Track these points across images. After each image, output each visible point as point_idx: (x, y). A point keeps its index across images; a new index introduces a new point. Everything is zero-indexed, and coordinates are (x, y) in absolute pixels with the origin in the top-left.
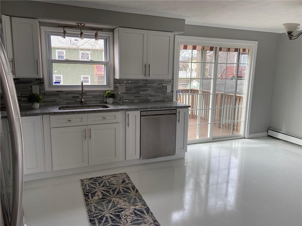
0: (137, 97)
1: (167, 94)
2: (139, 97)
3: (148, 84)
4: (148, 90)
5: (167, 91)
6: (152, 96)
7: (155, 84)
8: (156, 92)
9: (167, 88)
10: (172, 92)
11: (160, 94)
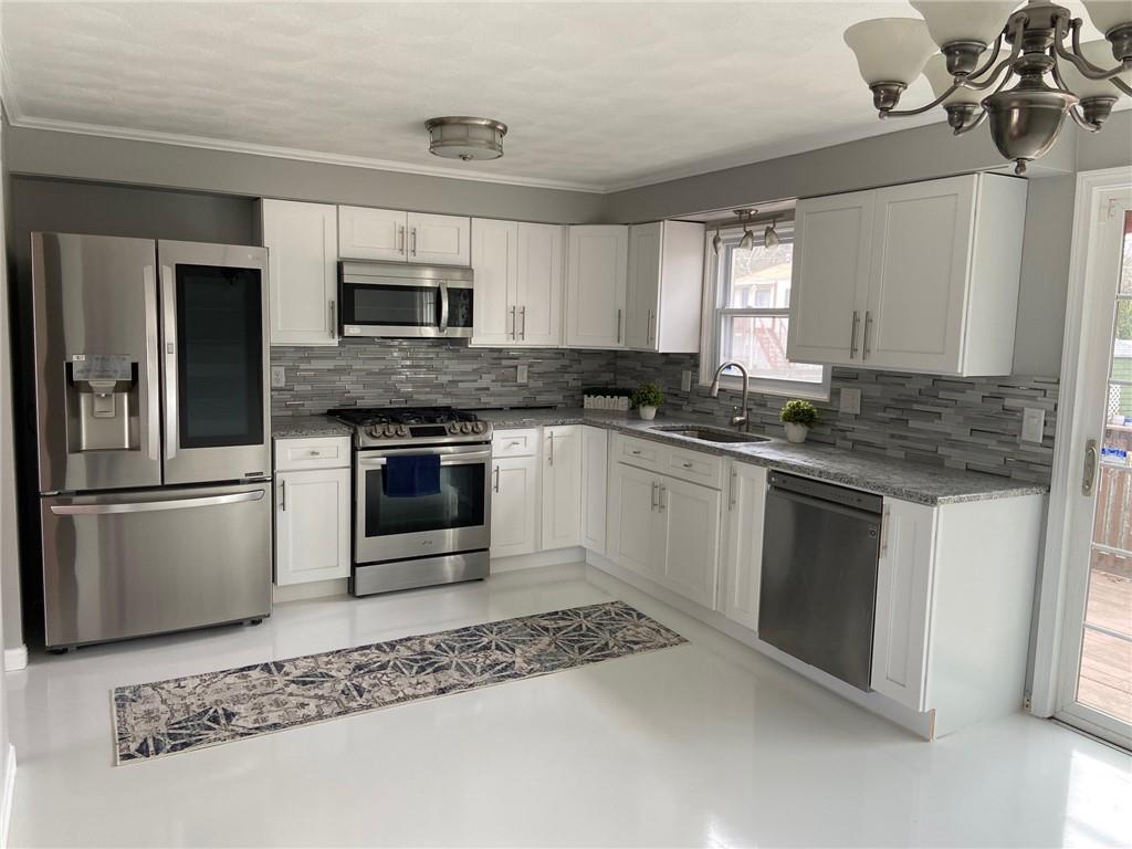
0: (901, 437)
1: (1021, 448)
2: (905, 438)
3: (942, 394)
4: (940, 418)
5: (1025, 436)
6: (955, 444)
7: (974, 397)
8: (972, 430)
9: (1021, 421)
10: (1048, 442)
11: (992, 444)
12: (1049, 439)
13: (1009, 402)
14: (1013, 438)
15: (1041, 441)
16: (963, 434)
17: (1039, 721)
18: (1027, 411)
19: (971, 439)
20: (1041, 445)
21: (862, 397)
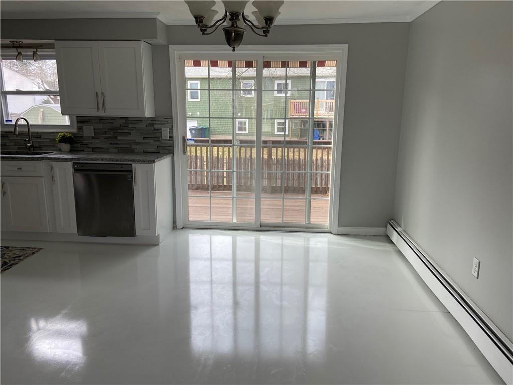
0: (114, 144)
1: (162, 142)
2: (117, 144)
3: (130, 125)
4: (130, 135)
5: (163, 138)
6: (138, 144)
7: (142, 126)
8: (144, 138)
9: (161, 133)
10: (171, 139)
11: (152, 142)
12: (172, 138)
13: (156, 127)
14: (158, 139)
15: (169, 139)
16: (140, 140)
17: (180, 230)
18: (163, 129)
19: (144, 141)
20: (169, 140)
21: (94, 129)
